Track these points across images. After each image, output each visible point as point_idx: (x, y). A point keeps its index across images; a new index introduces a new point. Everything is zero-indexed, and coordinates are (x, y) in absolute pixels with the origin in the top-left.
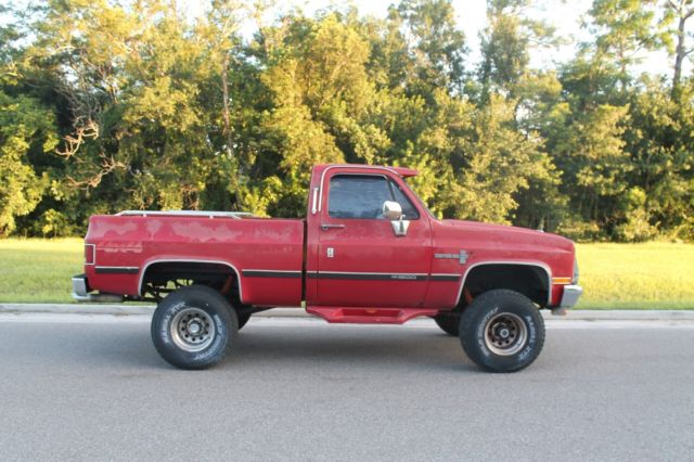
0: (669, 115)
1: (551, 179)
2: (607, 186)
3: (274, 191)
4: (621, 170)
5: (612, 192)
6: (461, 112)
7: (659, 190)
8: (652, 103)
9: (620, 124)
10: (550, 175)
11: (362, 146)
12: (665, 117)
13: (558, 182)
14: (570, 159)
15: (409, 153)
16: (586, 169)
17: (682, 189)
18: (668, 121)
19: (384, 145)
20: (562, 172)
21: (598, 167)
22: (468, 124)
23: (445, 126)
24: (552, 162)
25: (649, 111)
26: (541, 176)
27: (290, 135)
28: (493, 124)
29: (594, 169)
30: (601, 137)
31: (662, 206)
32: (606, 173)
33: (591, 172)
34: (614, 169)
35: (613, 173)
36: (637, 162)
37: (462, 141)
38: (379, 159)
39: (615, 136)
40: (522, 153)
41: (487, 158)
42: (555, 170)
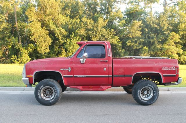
0: (156, 24)
1: (118, 44)
2: (136, 46)
3: (31, 48)
4: (140, 41)
5: (137, 48)
6: (89, 23)
7: (153, 47)
8: (151, 20)
9: (140, 27)
10: (118, 43)
11: (58, 34)
12: (155, 25)
13: (121, 45)
14: (125, 38)
15: (73, 36)
16: (129, 41)
17: (159, 47)
18: (155, 26)
19: (65, 34)
20: (122, 42)
21: (133, 40)
22: (91, 27)
23: (84, 28)
24: (119, 39)
25: (150, 23)
26: (115, 43)
27: (32, 31)
28: (100, 27)
29: (132, 41)
30: (134, 31)
31: (153, 52)
32: (136, 42)
33: (130, 42)
34: (138, 41)
35: (138, 42)
36: (146, 39)
37: (90, 32)
38: (63, 38)
39: (138, 30)
40: (109, 36)
41: (97, 38)
42: (119, 41)
